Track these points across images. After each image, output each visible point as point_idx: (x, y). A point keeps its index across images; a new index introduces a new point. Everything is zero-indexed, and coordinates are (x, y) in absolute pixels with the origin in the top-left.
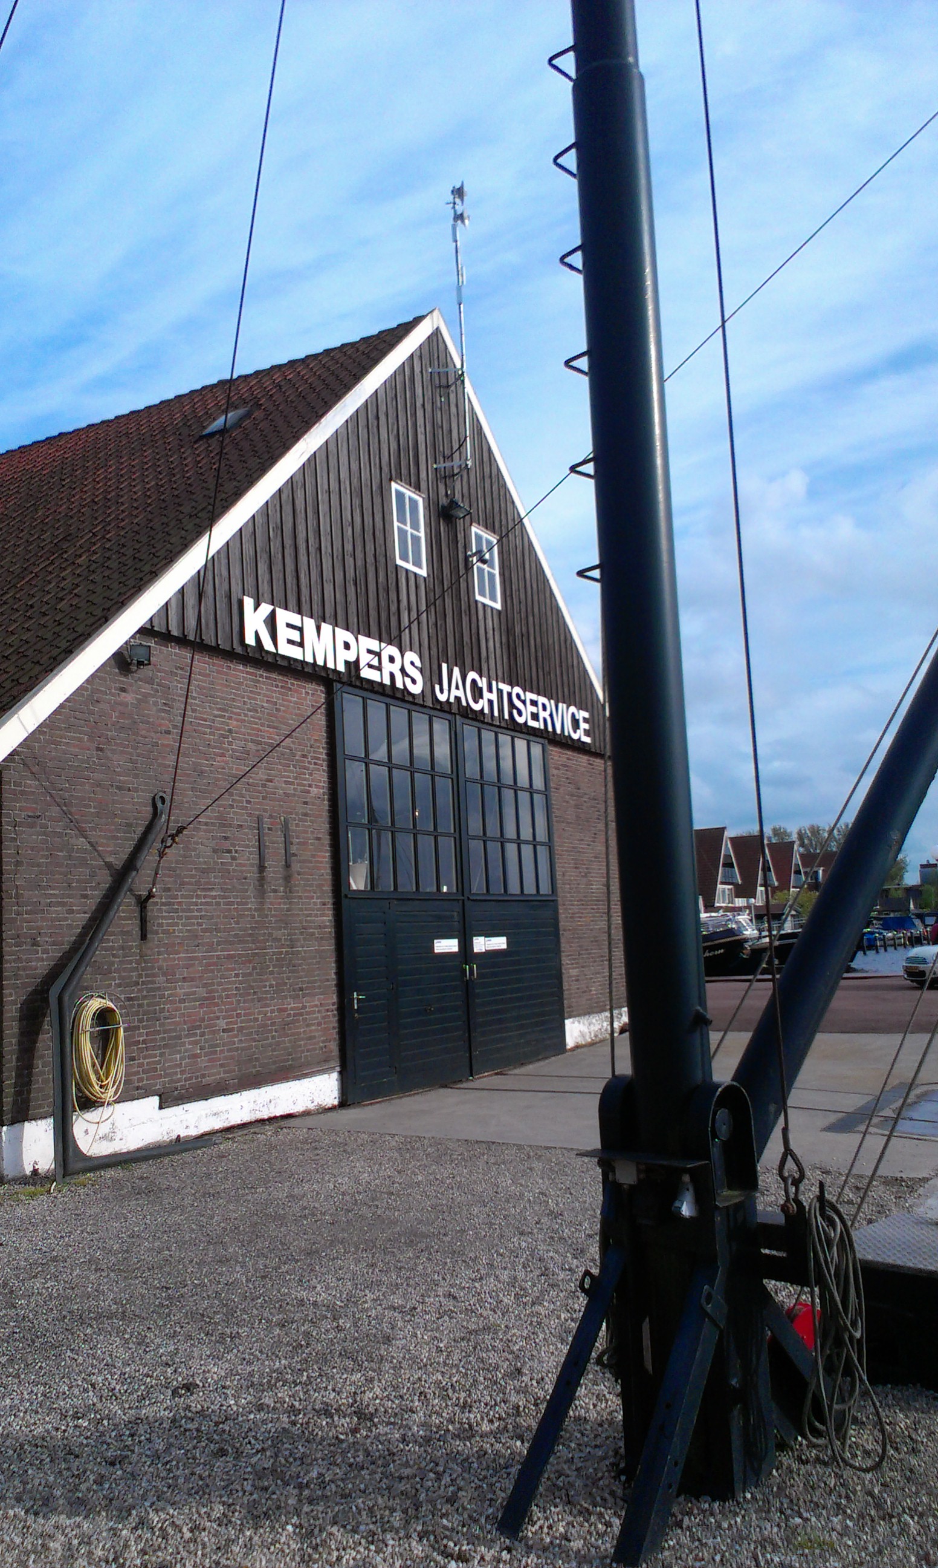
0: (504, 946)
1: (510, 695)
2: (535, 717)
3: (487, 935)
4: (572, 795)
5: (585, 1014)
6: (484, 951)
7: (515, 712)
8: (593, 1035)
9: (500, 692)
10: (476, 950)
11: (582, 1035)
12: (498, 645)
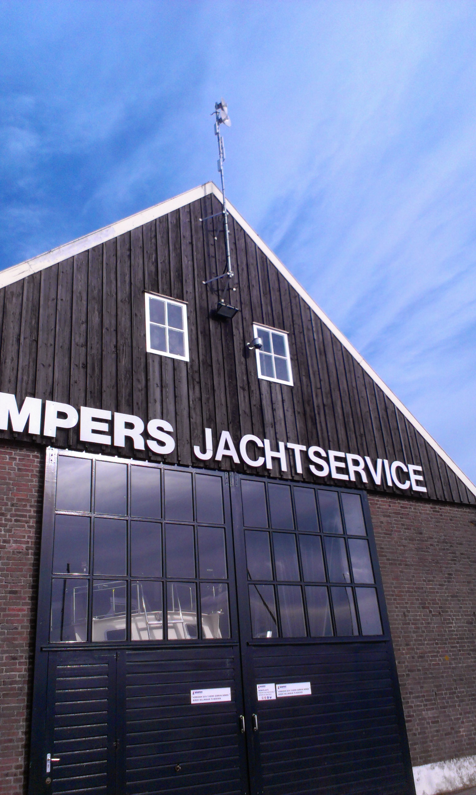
0: (309, 692)
1: (305, 454)
2: (345, 471)
3: (277, 682)
4: (412, 539)
5: (450, 758)
6: (274, 698)
7: (312, 468)
8: (465, 780)
9: (290, 453)
10: (260, 698)
11: (448, 780)
12: (289, 414)
